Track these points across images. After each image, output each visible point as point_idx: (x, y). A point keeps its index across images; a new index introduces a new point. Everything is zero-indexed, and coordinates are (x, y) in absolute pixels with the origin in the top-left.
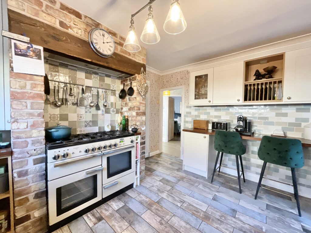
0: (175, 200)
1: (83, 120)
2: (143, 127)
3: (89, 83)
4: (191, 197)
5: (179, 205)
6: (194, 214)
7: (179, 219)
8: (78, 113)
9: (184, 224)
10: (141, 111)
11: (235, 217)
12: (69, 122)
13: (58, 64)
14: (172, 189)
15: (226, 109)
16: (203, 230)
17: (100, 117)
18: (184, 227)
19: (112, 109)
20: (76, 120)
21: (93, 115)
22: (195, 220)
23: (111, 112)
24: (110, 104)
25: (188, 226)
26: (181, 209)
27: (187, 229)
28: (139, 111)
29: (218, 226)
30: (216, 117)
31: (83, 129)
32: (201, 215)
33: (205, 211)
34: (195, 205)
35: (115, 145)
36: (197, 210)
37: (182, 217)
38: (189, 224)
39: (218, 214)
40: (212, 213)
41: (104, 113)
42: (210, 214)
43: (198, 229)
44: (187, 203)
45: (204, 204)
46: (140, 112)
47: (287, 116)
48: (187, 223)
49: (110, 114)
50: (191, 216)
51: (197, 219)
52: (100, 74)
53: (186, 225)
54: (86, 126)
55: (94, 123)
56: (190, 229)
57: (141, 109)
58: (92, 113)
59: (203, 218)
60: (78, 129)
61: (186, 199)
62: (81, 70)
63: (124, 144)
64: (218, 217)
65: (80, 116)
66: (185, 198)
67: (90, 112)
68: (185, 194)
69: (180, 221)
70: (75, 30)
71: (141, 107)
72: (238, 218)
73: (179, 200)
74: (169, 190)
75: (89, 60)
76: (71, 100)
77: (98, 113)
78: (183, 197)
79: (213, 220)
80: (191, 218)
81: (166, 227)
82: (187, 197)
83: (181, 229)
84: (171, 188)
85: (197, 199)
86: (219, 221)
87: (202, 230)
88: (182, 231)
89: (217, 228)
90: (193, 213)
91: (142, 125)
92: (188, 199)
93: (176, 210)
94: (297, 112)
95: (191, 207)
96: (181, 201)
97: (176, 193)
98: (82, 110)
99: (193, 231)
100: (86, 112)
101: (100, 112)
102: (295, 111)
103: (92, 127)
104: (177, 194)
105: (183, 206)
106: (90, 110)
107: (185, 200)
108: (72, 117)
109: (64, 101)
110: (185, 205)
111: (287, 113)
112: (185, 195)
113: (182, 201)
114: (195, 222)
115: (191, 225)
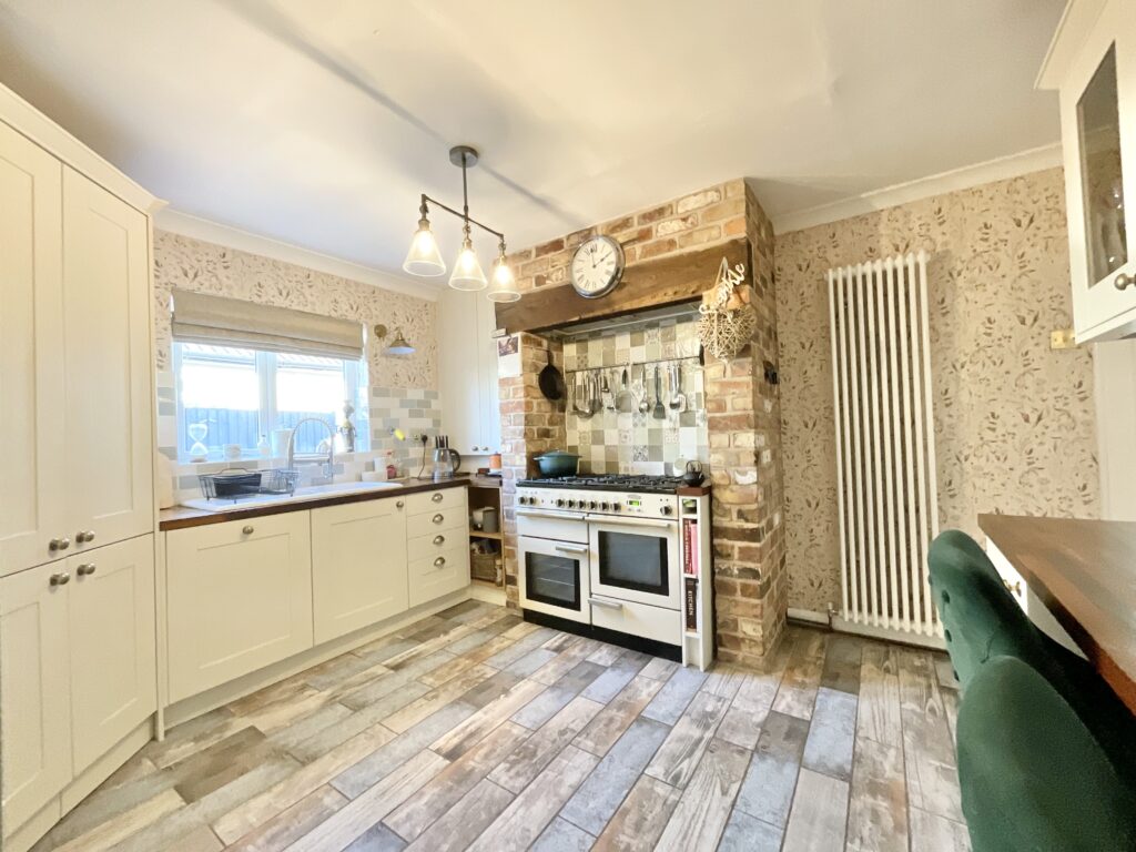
0: (675, 761)
1: (630, 443)
2: (744, 473)
3: (638, 354)
6: (625, 815)
8: (620, 427)
9: (571, 780)
10: (729, 412)
12: (607, 447)
13: (586, 336)
16: (557, 831)
17: (668, 437)
18: (561, 782)
19: (701, 411)
20: (616, 443)
21: (650, 430)
22: (596, 813)
23: (698, 421)
24: (694, 398)
25: (565, 791)
26: (634, 778)
27: (555, 788)
28: (718, 415)
31: (631, 464)
32: (624, 839)
35: (617, 507)
36: (647, 828)
37: (597, 776)
38: (572, 795)
41: (678, 425)
43: (557, 815)
46: (724, 418)
48: (576, 789)
49: (694, 429)
50: (608, 804)
51: (601, 820)
52: (662, 323)
53: (568, 785)
54: (635, 459)
55: (655, 452)
56: (557, 795)
57: (729, 406)
58: (648, 427)
59: (611, 842)
60: (622, 465)
62: (621, 331)
63: (630, 510)
65: (623, 436)
67: (644, 425)
70: (554, 277)
71: (728, 399)
75: (576, 319)
76: (608, 400)
77: (661, 425)
80: (603, 801)
81: (554, 741)
83: (554, 772)
87: (557, 826)
88: (547, 776)
90: (626, 812)
91: (739, 465)
93: (624, 762)
95: (658, 810)
96: (678, 777)
98: (626, 421)
99: (548, 803)
100: (635, 425)
101: (666, 424)
103: (648, 463)
106: (644, 420)
108: (611, 437)
109: (596, 407)
110: (661, 791)
114: (584, 810)
115: (570, 798)
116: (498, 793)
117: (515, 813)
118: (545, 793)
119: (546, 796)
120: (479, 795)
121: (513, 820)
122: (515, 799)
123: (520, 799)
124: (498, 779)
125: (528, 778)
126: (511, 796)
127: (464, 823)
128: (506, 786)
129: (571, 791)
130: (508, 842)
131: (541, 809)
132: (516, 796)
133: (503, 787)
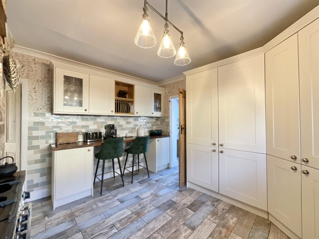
0: (107, 233)
4: (110, 217)
5: (115, 231)
6: (132, 221)
7: (134, 236)
9: (140, 233)
11: (142, 199)
14: (85, 232)
15: (94, 119)
18: (143, 233)
22: (138, 223)
25: (143, 230)
26: (122, 230)
27: (145, 231)
29: (147, 210)
30: (83, 127)
32: (135, 217)
33: (131, 213)
34: (122, 217)
36: (129, 218)
37: (132, 233)
38: (141, 228)
39: (137, 206)
40: (135, 209)
42: (135, 211)
43: (147, 224)
44: (117, 223)
45: (123, 211)
47: (131, 124)
48: (140, 230)
50: (134, 224)
51: (138, 221)
53: (141, 232)
56: (146, 229)
59: (138, 216)
61: (110, 221)
64: (140, 207)
66: (108, 223)
68: (102, 221)
69: (136, 235)
72: (143, 198)
73: (109, 229)
74: (83, 236)
78: (105, 224)
79: (141, 211)
80: (135, 225)
82: (107, 220)
83: (144, 237)
84: (80, 233)
85: (115, 213)
86: (143, 208)
87: (148, 221)
88: (146, 236)
89: (149, 212)
90: (130, 222)
92: (111, 221)
93: (122, 236)
94: (134, 121)
95: (123, 221)
96: (111, 228)
97: (95, 230)
99: (148, 227)
102: (133, 120)
104: (96, 228)
105: (119, 227)
107: (110, 223)
110: (119, 225)
111: (130, 122)
112: (105, 221)
113: (111, 226)
114: (140, 224)
115: (143, 227)
116: (161, 233)
117: (158, 226)
118: (149, 230)
119: (148, 229)
120: (167, 233)
121: (158, 225)
122: (157, 230)
123: (156, 230)
124: (161, 238)
125: (152, 236)
126: (158, 231)
127: (171, 226)
128: (159, 234)
129: (141, 230)
130: (160, 220)
131: (151, 226)
132: (157, 231)
133: (160, 235)
